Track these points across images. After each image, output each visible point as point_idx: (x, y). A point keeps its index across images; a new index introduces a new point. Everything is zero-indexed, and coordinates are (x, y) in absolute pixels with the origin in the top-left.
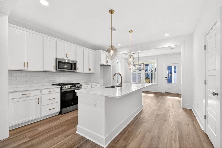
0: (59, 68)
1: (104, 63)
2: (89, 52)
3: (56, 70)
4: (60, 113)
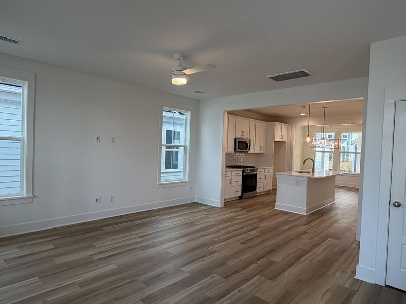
0: (238, 149)
1: (277, 139)
3: (235, 150)
4: (240, 198)
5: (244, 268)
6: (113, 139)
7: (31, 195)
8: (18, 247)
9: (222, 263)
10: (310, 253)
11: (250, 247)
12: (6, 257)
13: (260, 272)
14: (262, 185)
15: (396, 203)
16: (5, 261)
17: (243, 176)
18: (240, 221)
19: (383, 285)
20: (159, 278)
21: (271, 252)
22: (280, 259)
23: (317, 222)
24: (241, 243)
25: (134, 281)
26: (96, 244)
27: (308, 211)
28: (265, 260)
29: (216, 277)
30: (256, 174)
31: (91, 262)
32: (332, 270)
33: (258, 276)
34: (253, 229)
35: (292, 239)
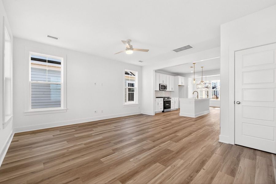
0: (161, 89)
1: (180, 84)
2: (172, 78)
3: (160, 89)
4: (163, 112)
5: (162, 138)
6: (102, 84)
7: (66, 109)
8: (59, 131)
9: (152, 136)
10: (196, 132)
11: (166, 130)
12: (53, 134)
13: (171, 139)
14: (173, 106)
15: (237, 102)
16: (53, 136)
17: (164, 101)
18: (162, 120)
19: (234, 144)
20: (121, 141)
21: (176, 132)
22: (181, 134)
23: (200, 120)
24: (162, 129)
25: (109, 143)
26: (94, 129)
27: (195, 116)
28: (173, 135)
29: (149, 141)
30: (170, 101)
31: (91, 136)
32: (207, 138)
33: (169, 141)
34: (168, 123)
35: (188, 127)
